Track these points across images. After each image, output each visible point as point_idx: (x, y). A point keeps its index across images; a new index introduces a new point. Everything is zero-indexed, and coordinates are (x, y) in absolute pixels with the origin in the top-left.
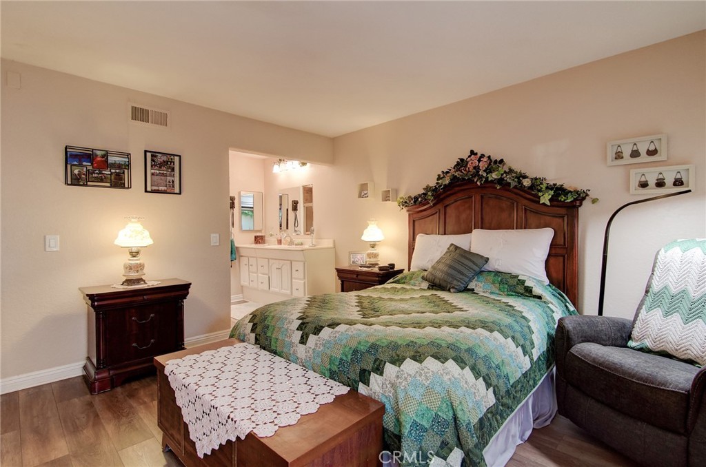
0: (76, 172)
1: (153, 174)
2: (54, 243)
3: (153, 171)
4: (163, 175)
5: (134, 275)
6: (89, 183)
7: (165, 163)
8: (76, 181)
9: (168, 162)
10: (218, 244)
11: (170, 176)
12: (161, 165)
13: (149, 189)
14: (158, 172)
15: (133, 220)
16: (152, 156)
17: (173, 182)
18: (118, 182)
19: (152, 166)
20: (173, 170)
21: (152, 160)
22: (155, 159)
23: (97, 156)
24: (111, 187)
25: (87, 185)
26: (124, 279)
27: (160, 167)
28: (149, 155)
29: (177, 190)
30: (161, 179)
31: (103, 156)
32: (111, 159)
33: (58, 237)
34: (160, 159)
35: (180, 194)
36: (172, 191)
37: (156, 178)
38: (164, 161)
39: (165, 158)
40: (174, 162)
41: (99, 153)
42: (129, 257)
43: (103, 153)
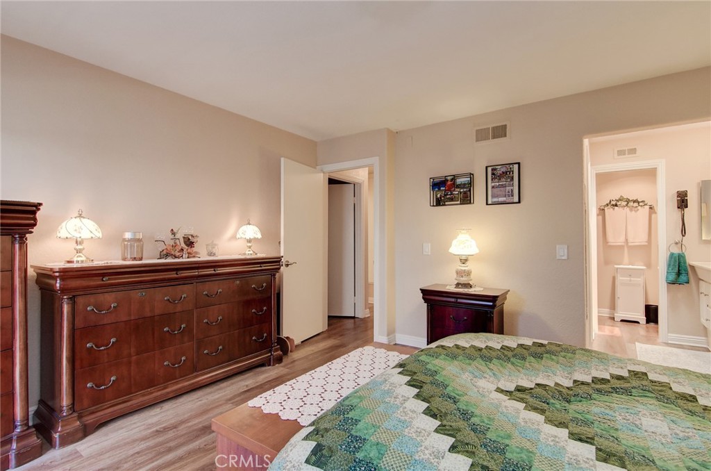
0: (439, 196)
1: (493, 187)
2: (428, 249)
3: (493, 184)
4: (502, 186)
5: (464, 280)
6: (446, 203)
7: (505, 173)
8: (439, 203)
9: (506, 172)
10: (565, 257)
11: (510, 186)
12: (500, 177)
13: (490, 202)
14: (497, 184)
15: (462, 231)
16: (492, 170)
17: (512, 190)
18: (467, 199)
19: (492, 180)
20: (512, 179)
21: (493, 174)
22: (495, 172)
23: (448, 181)
24: (461, 204)
25: (445, 205)
26: (456, 282)
27: (500, 179)
28: (490, 169)
29: (516, 199)
30: (501, 191)
31: (452, 180)
32: (459, 181)
33: (430, 244)
34: (500, 170)
35: (519, 202)
36: (511, 201)
37: (495, 190)
38: (503, 173)
39: (504, 170)
40: (513, 171)
41: (449, 178)
42: (460, 264)
43: (452, 177)
